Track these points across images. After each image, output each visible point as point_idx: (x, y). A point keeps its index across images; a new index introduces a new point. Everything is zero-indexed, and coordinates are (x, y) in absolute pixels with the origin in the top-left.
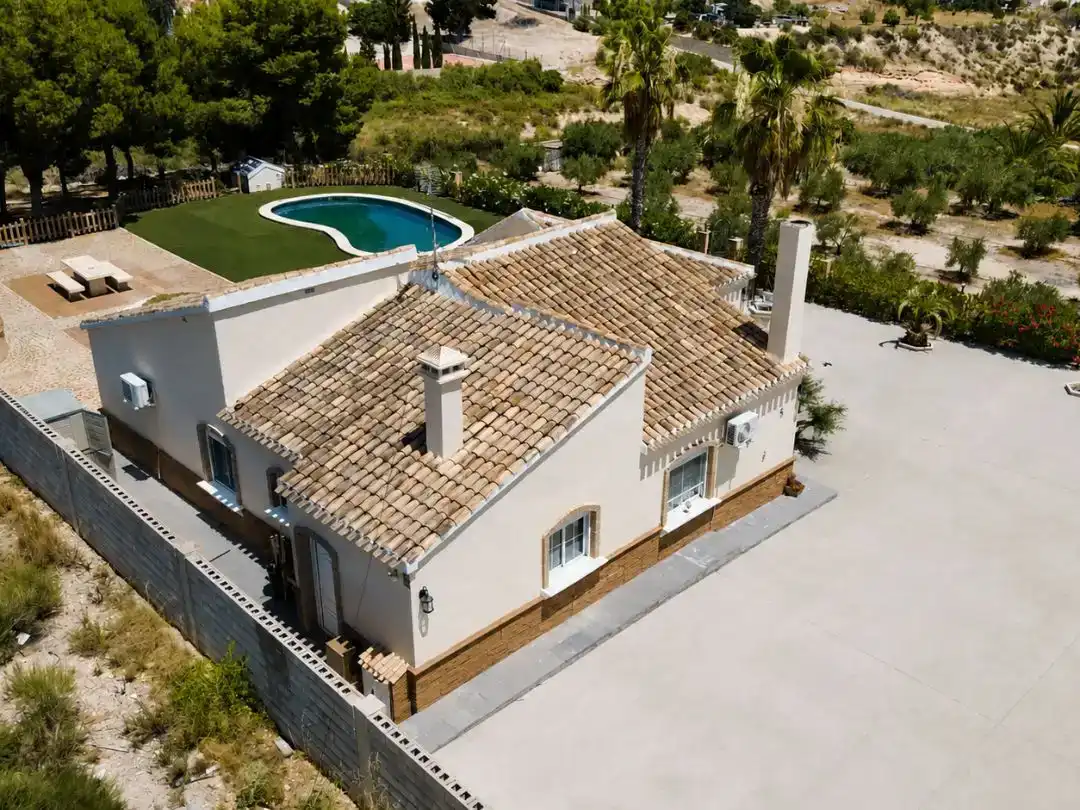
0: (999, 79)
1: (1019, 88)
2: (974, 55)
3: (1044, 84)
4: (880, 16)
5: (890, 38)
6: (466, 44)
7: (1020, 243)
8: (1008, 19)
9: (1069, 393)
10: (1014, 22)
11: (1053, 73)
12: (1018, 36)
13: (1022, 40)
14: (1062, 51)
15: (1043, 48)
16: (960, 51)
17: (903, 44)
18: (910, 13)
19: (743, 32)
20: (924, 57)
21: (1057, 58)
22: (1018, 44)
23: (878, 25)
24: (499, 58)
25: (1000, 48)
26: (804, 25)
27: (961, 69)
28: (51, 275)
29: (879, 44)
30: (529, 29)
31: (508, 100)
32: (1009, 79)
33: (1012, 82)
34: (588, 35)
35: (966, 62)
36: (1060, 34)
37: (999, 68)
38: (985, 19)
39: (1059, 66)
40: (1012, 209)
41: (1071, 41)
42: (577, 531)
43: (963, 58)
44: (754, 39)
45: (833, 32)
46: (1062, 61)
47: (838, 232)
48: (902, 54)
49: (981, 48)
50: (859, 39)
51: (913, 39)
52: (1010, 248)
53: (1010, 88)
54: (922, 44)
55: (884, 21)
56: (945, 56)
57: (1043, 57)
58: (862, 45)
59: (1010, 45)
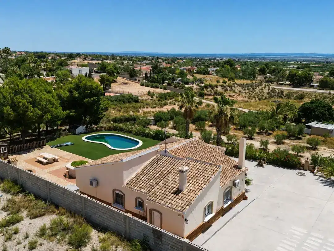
0: (254, 97)
1: (260, 99)
2: (247, 91)
3: (266, 98)
4: (221, 81)
5: (225, 87)
6: (110, 90)
7: (275, 141)
8: (254, 82)
9: (297, 175)
10: (256, 82)
11: (267, 95)
12: (257, 86)
13: (258, 87)
14: (269, 90)
15: (264, 89)
16: (243, 90)
17: (228, 88)
18: (229, 80)
19: (186, 86)
20: (234, 91)
21: (268, 91)
22: (258, 88)
23: (221, 83)
24: (121, 94)
25: (253, 89)
26: (203, 84)
27: (244, 94)
28: (37, 158)
29: (222, 88)
30: (127, 85)
31: (124, 105)
32: (256, 97)
33: (257, 98)
34: (144, 87)
35: (245, 93)
36: (268, 85)
37: (254, 94)
38: (249, 82)
39: (268, 93)
40: (272, 132)
41: (270, 87)
42: (209, 208)
43: (244, 92)
44: (190, 88)
45: (210, 86)
46: (269, 92)
47: (232, 139)
48: (229, 91)
49: (248, 89)
50: (217, 87)
51: (231, 87)
52: (274, 142)
53: (257, 99)
54: (233, 88)
55: (223, 82)
56: (240, 91)
57: (264, 91)
58: (218, 89)
59: (256, 88)
